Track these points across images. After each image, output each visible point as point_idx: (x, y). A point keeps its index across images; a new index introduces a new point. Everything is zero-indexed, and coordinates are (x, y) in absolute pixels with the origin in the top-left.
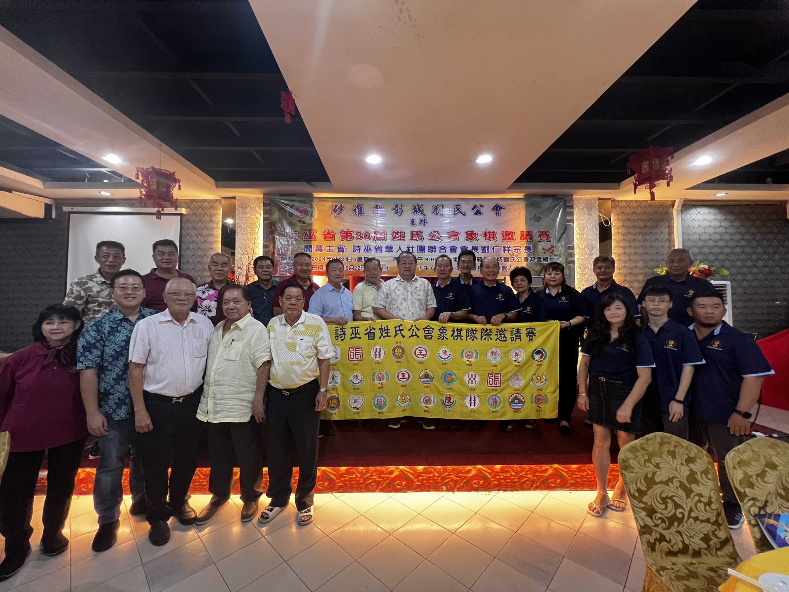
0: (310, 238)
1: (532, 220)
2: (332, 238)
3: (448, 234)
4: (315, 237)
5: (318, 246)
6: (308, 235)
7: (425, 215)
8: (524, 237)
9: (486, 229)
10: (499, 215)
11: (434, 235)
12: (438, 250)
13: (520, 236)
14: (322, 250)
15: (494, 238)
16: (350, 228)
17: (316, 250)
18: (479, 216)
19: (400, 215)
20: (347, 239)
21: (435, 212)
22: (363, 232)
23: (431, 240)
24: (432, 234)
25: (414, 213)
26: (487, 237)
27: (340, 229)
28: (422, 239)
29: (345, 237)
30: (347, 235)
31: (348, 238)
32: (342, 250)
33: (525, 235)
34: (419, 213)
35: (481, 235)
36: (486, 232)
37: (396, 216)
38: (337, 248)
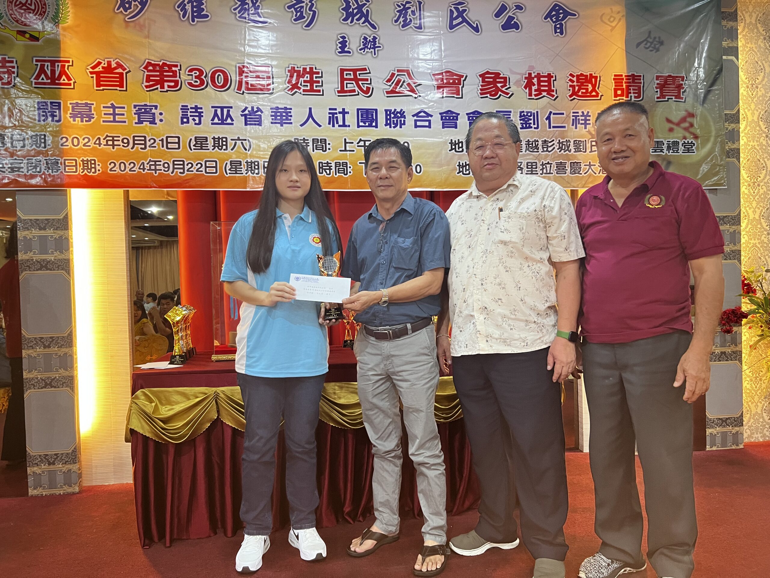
0: (53, 83)
1: (643, 45)
2: (120, 82)
3: (437, 80)
4: (69, 79)
5: (77, 103)
6: (49, 73)
7: (375, 28)
8: (622, 90)
9: (531, 67)
10: (561, 33)
11: (399, 81)
12: (410, 120)
13: (614, 87)
14: (90, 117)
15: (550, 92)
16: (171, 59)
17: (74, 116)
18: (512, 33)
19: (308, 26)
20: (162, 87)
21: (401, 19)
22: (208, 69)
23: (392, 93)
24: (395, 79)
25: (345, 20)
26: (534, 88)
27: (143, 58)
28: (368, 92)
29: (157, 83)
30: (162, 76)
31: (166, 84)
32: (148, 117)
33: (624, 85)
34: (358, 20)
35: (517, 83)
36: (530, 74)
37: (299, 26)
38: (134, 111)
